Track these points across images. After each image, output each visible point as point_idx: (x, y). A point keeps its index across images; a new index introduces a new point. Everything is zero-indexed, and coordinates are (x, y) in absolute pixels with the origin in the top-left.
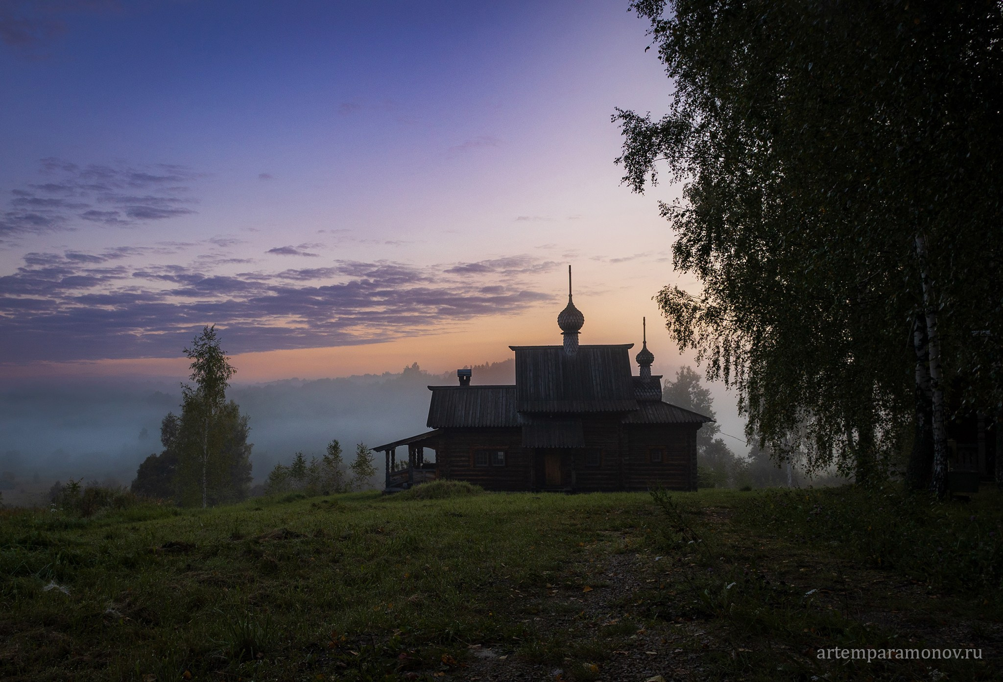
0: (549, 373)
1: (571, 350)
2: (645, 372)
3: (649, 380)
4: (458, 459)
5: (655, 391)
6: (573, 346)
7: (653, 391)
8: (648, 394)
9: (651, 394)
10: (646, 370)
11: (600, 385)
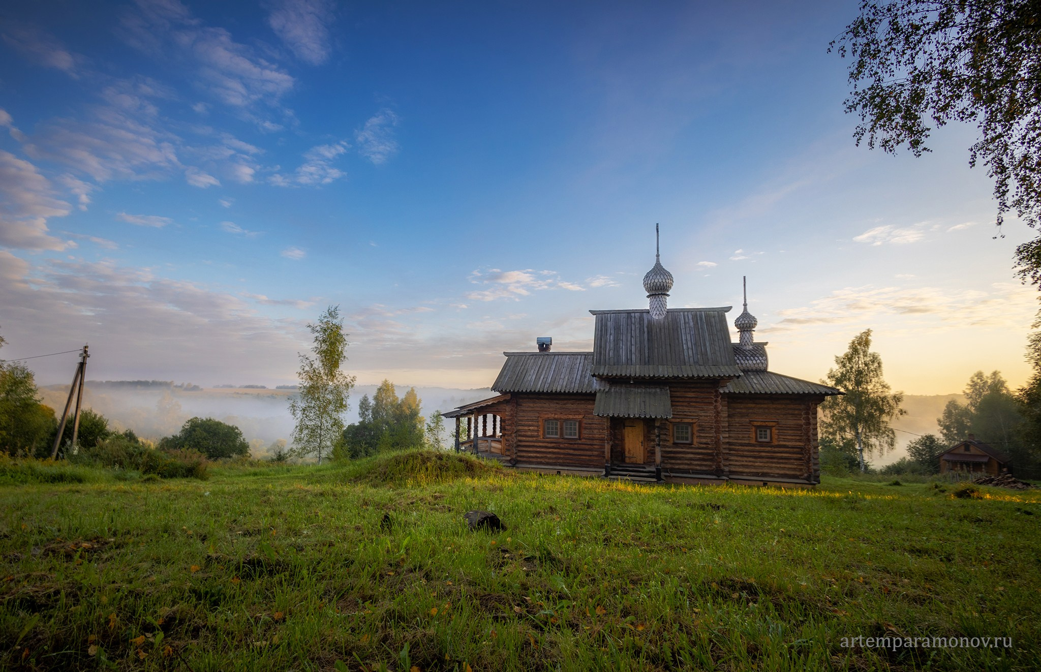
0: (632, 336)
1: (658, 313)
2: (746, 338)
3: (751, 347)
4: (526, 428)
5: (759, 359)
6: (660, 309)
7: (756, 358)
8: (750, 362)
9: (754, 362)
10: (747, 335)
11: (692, 349)
